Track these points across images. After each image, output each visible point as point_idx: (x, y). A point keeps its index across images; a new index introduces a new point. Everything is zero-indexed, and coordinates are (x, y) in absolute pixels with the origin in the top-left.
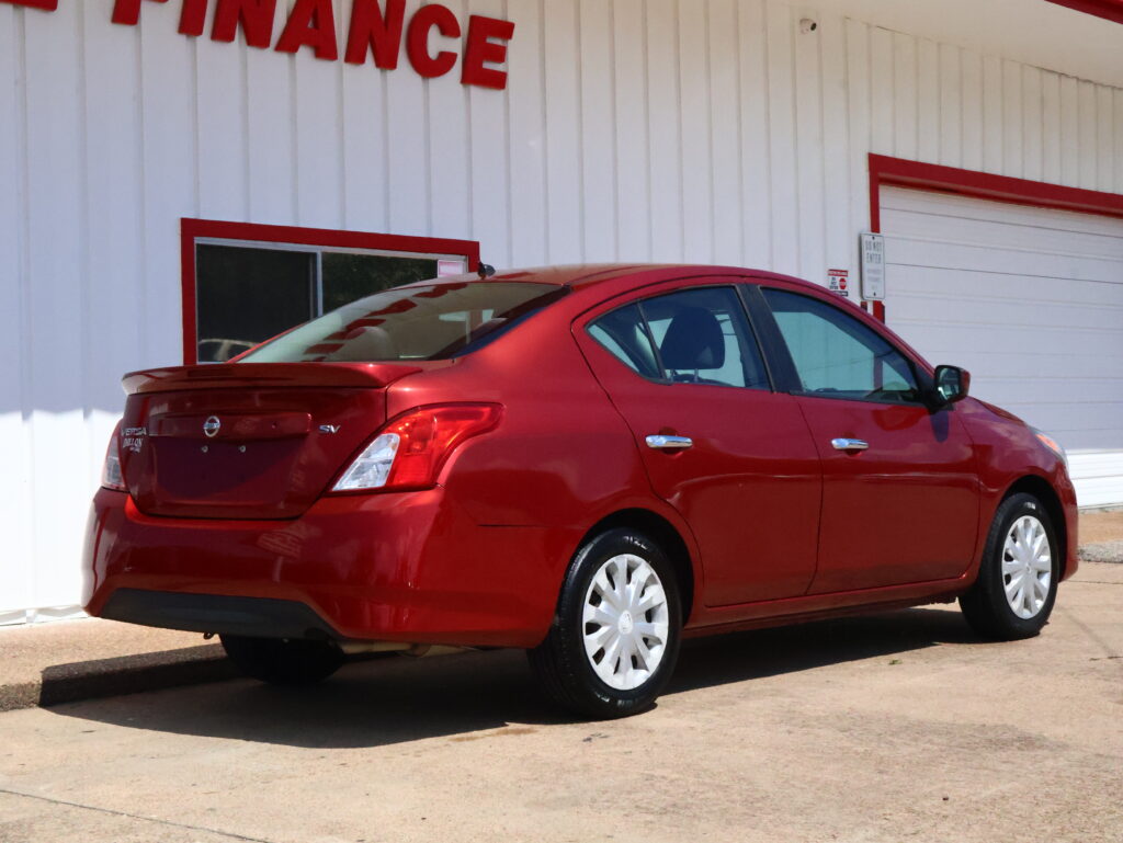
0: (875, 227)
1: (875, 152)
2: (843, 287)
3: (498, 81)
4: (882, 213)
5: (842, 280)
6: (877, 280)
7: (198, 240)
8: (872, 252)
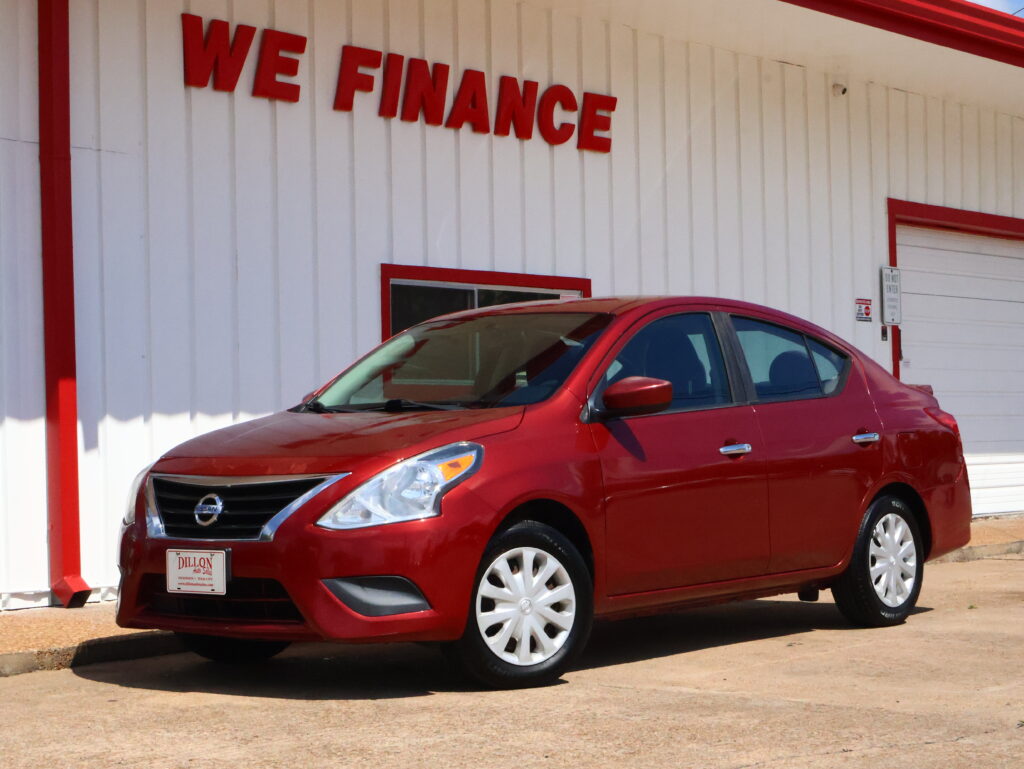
0: (893, 262)
1: (893, 196)
2: (867, 314)
3: (604, 146)
4: (899, 249)
5: (867, 308)
6: (894, 307)
7: (393, 281)
8: (891, 283)
